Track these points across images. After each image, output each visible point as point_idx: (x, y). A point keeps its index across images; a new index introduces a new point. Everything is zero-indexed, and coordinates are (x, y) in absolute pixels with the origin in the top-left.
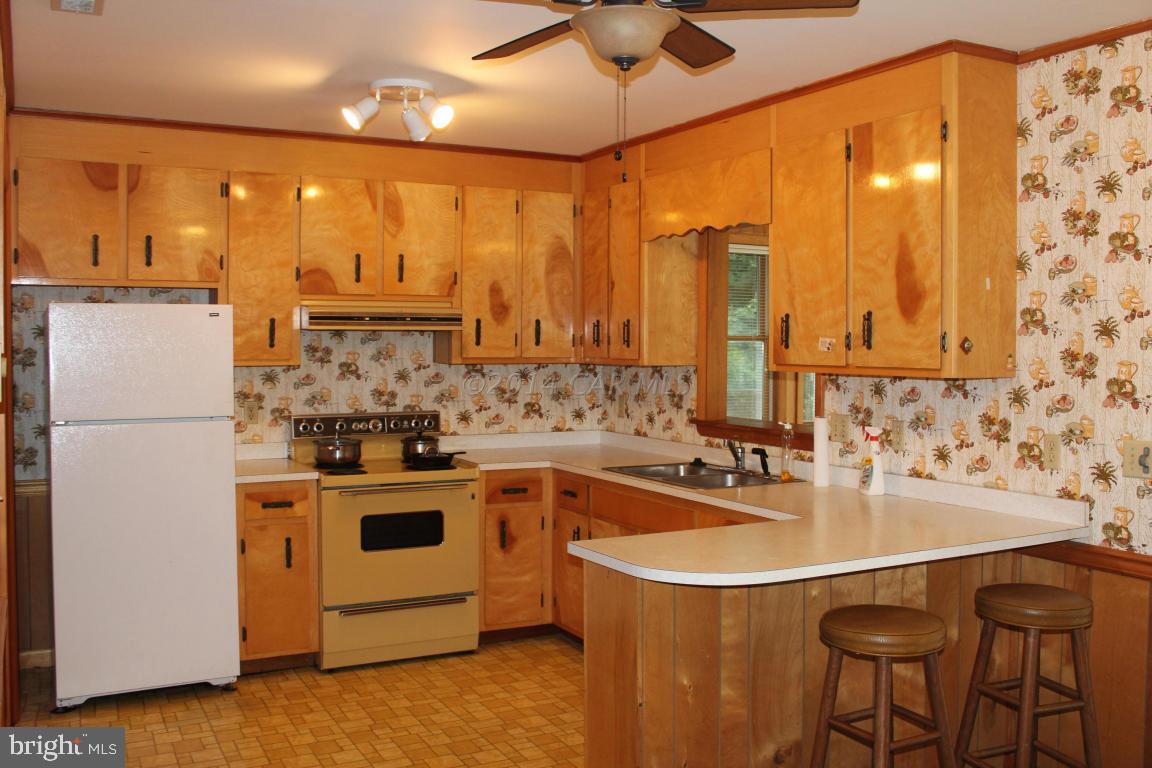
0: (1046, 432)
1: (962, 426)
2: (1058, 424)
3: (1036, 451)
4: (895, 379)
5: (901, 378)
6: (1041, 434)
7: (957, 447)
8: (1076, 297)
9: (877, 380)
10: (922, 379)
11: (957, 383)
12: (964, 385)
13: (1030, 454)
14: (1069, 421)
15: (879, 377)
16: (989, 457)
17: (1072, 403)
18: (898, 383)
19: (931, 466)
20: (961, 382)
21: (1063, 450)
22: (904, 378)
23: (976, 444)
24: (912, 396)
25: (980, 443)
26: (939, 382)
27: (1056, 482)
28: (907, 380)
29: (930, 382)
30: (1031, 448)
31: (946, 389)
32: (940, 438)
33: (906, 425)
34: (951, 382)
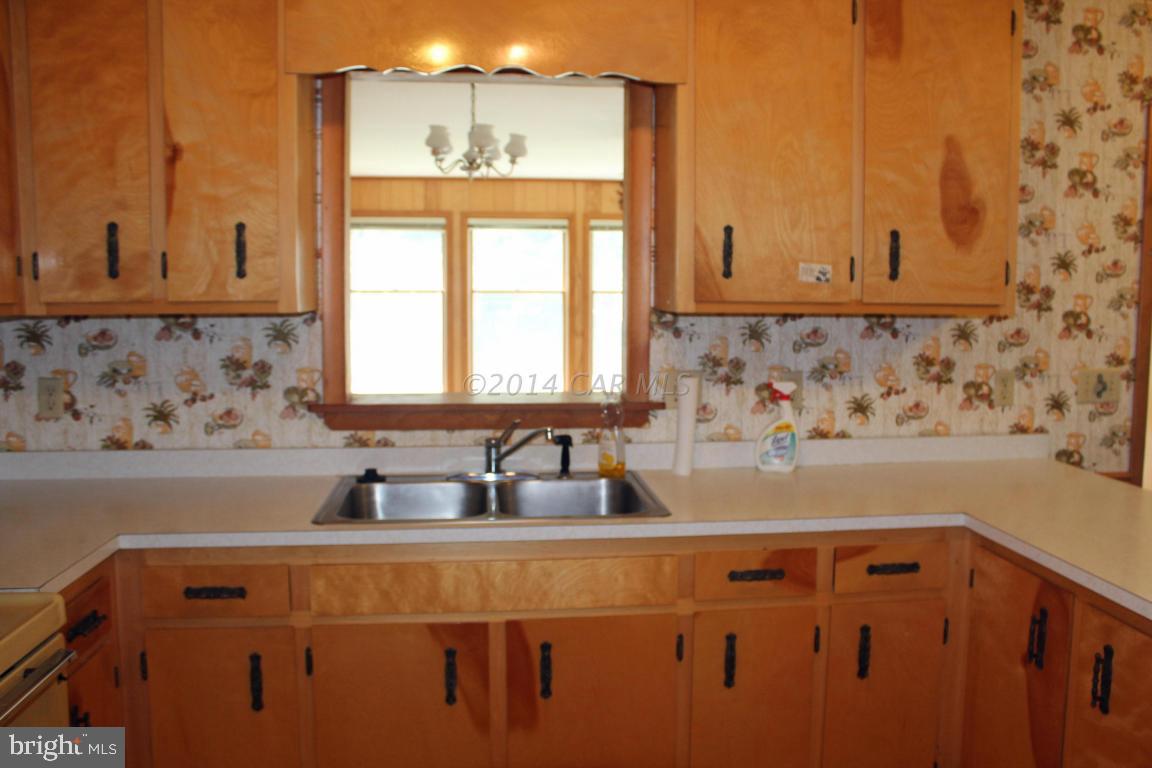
0: (997, 368)
1: (891, 370)
2: (1011, 360)
3: (985, 389)
4: (785, 317)
5: (795, 317)
6: (990, 371)
7: (882, 396)
8: (1034, 230)
9: (753, 320)
10: (830, 315)
11: (883, 320)
12: (892, 323)
13: (977, 393)
14: (1024, 355)
15: (755, 315)
16: (925, 401)
17: (1027, 338)
18: (790, 323)
19: (843, 421)
20: (888, 320)
21: (1018, 386)
22: (801, 316)
23: (909, 390)
24: (815, 337)
25: (915, 388)
26: (855, 320)
27: (1007, 418)
28: (805, 319)
29: (843, 320)
30: (977, 386)
31: (867, 328)
32: (857, 388)
33: (805, 375)
34: (874, 320)
